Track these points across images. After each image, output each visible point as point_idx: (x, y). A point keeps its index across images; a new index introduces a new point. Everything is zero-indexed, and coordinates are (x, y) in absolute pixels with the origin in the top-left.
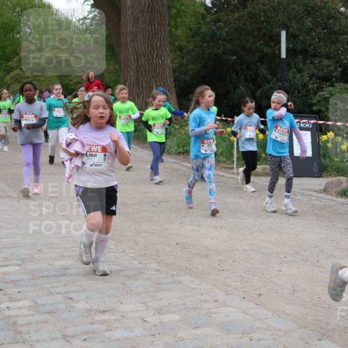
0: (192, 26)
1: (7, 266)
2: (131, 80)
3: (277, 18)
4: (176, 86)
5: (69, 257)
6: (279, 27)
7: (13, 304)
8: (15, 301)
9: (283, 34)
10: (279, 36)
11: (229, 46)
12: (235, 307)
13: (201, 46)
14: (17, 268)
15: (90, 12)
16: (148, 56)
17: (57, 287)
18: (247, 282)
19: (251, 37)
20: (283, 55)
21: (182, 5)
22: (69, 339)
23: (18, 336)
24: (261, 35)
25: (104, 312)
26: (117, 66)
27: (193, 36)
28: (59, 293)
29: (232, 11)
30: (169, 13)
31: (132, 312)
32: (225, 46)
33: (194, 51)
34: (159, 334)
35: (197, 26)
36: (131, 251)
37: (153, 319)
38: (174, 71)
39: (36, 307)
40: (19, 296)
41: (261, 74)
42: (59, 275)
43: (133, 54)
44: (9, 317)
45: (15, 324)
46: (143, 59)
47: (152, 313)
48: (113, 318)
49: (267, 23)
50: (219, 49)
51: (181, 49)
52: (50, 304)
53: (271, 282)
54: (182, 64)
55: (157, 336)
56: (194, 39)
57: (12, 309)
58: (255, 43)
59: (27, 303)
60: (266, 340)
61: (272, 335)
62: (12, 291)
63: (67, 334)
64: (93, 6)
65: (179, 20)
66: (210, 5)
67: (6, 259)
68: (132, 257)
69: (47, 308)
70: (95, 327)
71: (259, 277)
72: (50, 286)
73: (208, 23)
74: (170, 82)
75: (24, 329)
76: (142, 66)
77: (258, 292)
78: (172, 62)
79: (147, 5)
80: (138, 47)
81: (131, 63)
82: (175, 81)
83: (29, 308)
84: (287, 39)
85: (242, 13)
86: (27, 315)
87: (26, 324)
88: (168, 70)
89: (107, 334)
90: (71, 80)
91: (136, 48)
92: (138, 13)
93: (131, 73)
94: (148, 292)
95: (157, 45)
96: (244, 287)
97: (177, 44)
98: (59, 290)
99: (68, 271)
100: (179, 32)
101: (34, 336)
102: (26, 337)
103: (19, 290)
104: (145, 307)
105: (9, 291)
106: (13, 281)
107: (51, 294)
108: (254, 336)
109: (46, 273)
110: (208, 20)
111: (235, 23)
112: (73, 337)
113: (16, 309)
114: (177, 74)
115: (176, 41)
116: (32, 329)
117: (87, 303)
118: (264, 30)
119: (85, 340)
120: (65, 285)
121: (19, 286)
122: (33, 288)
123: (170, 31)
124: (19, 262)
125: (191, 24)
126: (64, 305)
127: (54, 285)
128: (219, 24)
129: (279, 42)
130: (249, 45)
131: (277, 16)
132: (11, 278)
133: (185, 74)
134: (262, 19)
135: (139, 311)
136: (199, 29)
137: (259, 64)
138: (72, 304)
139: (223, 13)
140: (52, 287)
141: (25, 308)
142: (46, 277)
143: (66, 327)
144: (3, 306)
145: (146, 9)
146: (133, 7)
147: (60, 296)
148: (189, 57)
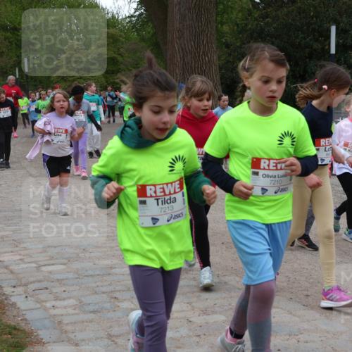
0: (239, 22)
1: (53, 264)
3: (327, 13)
4: (222, 84)
5: (113, 256)
6: (329, 22)
7: (58, 303)
8: (60, 300)
9: (333, 29)
10: (329, 31)
11: (277, 42)
12: (281, 308)
14: (62, 267)
15: (136, 10)
17: (102, 286)
18: (294, 282)
19: (300, 33)
20: (333, 51)
22: (114, 339)
23: (64, 335)
24: (310, 30)
27: (240, 33)
28: (104, 293)
30: (216, 9)
31: (177, 312)
34: (205, 335)
35: (245, 22)
37: (198, 319)
38: (221, 69)
39: (81, 306)
40: (64, 295)
41: (309, 70)
42: (104, 275)
43: (179, 52)
44: (54, 316)
45: (60, 322)
46: (189, 57)
47: (197, 313)
49: (316, 19)
51: (227, 46)
52: (95, 304)
53: (319, 282)
54: (228, 62)
55: (202, 336)
56: (241, 36)
57: (57, 308)
58: (305, 39)
59: (72, 302)
60: (314, 342)
61: (320, 337)
62: (58, 290)
63: (113, 333)
64: (139, 3)
65: (226, 16)
66: (258, 1)
67: (52, 258)
69: (91, 308)
71: (306, 278)
72: (94, 285)
73: (256, 19)
74: (217, 79)
75: (69, 328)
76: (188, 63)
77: (306, 293)
78: (219, 59)
80: (185, 45)
81: (177, 61)
82: (221, 79)
83: (75, 307)
84: (337, 34)
85: (290, 9)
86: (73, 314)
87: (71, 323)
88: (214, 68)
91: (183, 46)
92: (185, 10)
93: (177, 71)
94: (193, 292)
95: (203, 42)
96: (292, 288)
97: (224, 40)
98: (104, 289)
99: (113, 270)
100: (226, 28)
101: (80, 336)
102: (72, 336)
103: (64, 289)
104: (190, 307)
105: (54, 290)
106: (58, 280)
107: (96, 293)
108: (301, 337)
109: (90, 273)
110: (256, 16)
111: (284, 19)
112: (118, 336)
113: (61, 308)
114: (223, 71)
115: (223, 37)
116: (77, 329)
117: (132, 302)
118: (313, 26)
120: (110, 285)
121: (64, 284)
122: (78, 287)
123: (217, 27)
124: (66, 261)
125: (238, 20)
126: (109, 304)
127: (98, 284)
128: (267, 20)
129: (329, 37)
130: (298, 41)
131: (328, 11)
132: (59, 277)
133: (232, 71)
134: (312, 14)
135: (183, 311)
136: (246, 25)
137: (307, 60)
138: (116, 303)
139: (271, 9)
140: (98, 286)
141: (70, 307)
142: (91, 276)
143: (111, 327)
144: (49, 305)
145: (193, 6)
146: (180, 4)
147: (104, 295)
148: (236, 54)
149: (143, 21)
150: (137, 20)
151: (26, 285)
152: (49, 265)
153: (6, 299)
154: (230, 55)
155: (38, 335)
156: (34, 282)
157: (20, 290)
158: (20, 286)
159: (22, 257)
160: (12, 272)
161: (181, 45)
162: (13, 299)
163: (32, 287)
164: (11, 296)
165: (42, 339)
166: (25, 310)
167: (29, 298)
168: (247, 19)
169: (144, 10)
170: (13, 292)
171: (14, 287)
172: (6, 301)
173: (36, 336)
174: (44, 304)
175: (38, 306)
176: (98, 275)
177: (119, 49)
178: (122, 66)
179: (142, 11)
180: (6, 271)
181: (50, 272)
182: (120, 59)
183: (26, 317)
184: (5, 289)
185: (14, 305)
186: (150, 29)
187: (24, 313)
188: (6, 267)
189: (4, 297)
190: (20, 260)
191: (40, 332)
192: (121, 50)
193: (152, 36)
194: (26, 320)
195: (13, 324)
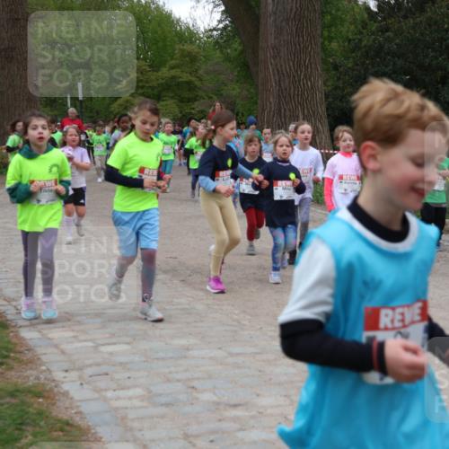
0: (351, 37)
1: (115, 344)
2: (271, 108)
4: (328, 115)
5: (190, 334)
7: (121, 393)
8: (122, 389)
11: (400, 62)
13: (363, 63)
14: (125, 347)
15: (220, 21)
16: (294, 77)
17: (177, 372)
19: (430, 50)
21: (338, 10)
22: (191, 439)
23: (129, 433)
24: (444, 47)
25: (235, 406)
26: (252, 90)
27: (353, 51)
28: (178, 381)
29: (405, 17)
30: (322, 20)
31: (272, 407)
32: (394, 64)
33: (353, 70)
35: (359, 37)
36: (270, 329)
38: (327, 96)
39: (150, 397)
40: (129, 383)
42: (178, 358)
43: (274, 75)
44: (117, 409)
45: (124, 418)
46: (287, 81)
48: (247, 414)
50: (386, 67)
51: (336, 67)
52: (168, 394)
56: (353, 54)
58: (436, 58)
59: (139, 391)
62: (120, 375)
63: (190, 432)
64: (223, 13)
65: (333, 29)
66: (376, 10)
67: (113, 335)
68: (271, 337)
69: (163, 400)
70: (225, 425)
72: (167, 370)
73: (373, 34)
74: (322, 110)
75: (136, 425)
76: (286, 89)
78: (325, 84)
79: (294, 10)
80: (281, 66)
81: (271, 86)
82: (327, 109)
83: (142, 398)
85: (418, 19)
86: (140, 408)
87: (138, 418)
88: (319, 95)
89: (240, 434)
90: (193, 109)
92: (282, 21)
93: (271, 99)
94: (292, 382)
95: (305, 62)
97: (331, 61)
98: (179, 376)
99: (191, 352)
101: (148, 435)
102: (138, 434)
103: (128, 374)
104: (287, 402)
105: (117, 376)
106: (121, 364)
107: (169, 381)
109: (161, 355)
110: (374, 28)
111: (409, 33)
112: (197, 436)
113: (124, 398)
114: (330, 100)
115: (330, 56)
116: (145, 426)
117: (215, 394)
119: (212, 441)
120: (186, 371)
121: (129, 369)
122: (146, 373)
123: (323, 43)
124: (128, 340)
125: (349, 34)
126: (185, 395)
127: (173, 369)
128: (387, 34)
130: (427, 60)
132: (123, 359)
133: (341, 100)
134: (446, 26)
135: (280, 406)
136: (360, 40)
137: (440, 86)
138: (195, 394)
139: (393, 20)
140: (170, 373)
141: (136, 398)
142: (163, 359)
143: (188, 424)
144: (109, 394)
145: (292, 16)
146: (275, 14)
147: (179, 384)
148: (347, 77)
149: (228, 36)
150: (221, 34)
151: (80, 369)
152: (109, 344)
153: (56, 386)
154: (339, 79)
155: (96, 433)
156: (90, 366)
157: (74, 375)
158: (72, 370)
159: (75, 334)
160: (63, 352)
161: (276, 65)
162: (65, 387)
163: (89, 371)
164: (63, 383)
165: (101, 438)
166: (80, 401)
167: (85, 386)
168: (361, 33)
169: (230, 22)
170: (65, 377)
171: (67, 371)
172: (56, 390)
173: (93, 434)
174: (104, 393)
175: (96, 395)
176: (171, 358)
177: (196, 71)
178: (200, 93)
179: (227, 22)
180: (55, 351)
181: (111, 354)
182: (198, 83)
183: (82, 409)
184: (54, 374)
185: (66, 394)
186: (237, 45)
187: (79, 404)
188: (56, 346)
189: (53, 384)
190: (74, 337)
191: (99, 429)
192: (201, 72)
193: (239, 55)
194: (80, 413)
195: (65, 418)
